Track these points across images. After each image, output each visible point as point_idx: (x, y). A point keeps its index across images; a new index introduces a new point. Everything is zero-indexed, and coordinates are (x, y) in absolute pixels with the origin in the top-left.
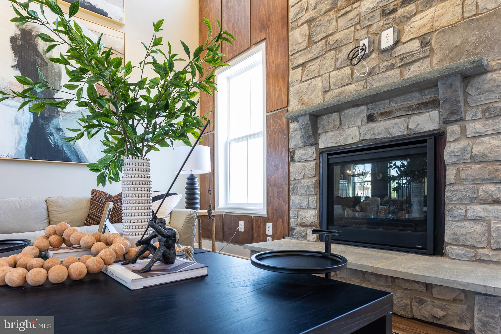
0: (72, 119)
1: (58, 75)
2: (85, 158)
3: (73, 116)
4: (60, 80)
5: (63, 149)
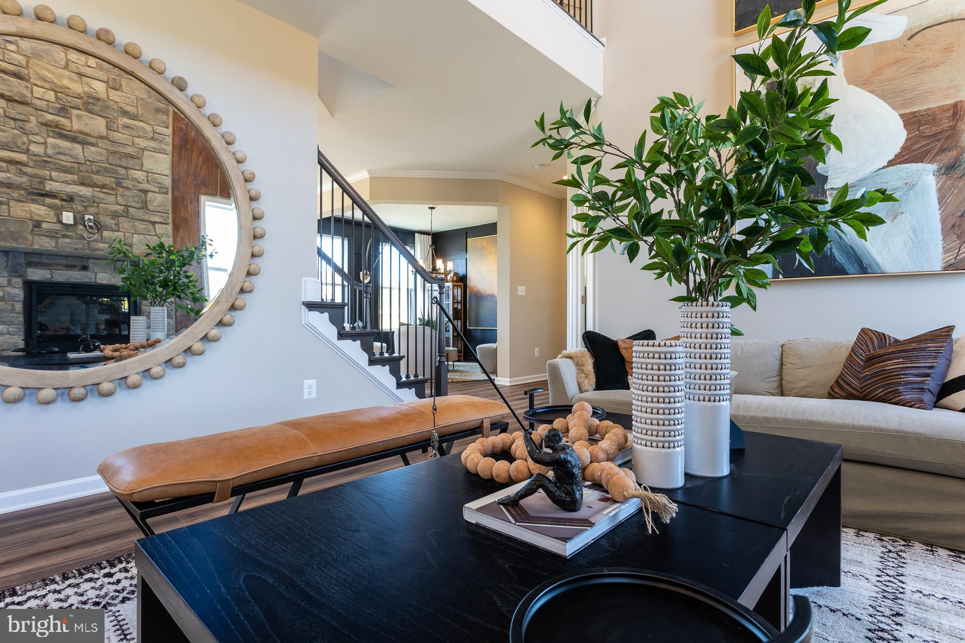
2: (877, 264)
5: (831, 255)
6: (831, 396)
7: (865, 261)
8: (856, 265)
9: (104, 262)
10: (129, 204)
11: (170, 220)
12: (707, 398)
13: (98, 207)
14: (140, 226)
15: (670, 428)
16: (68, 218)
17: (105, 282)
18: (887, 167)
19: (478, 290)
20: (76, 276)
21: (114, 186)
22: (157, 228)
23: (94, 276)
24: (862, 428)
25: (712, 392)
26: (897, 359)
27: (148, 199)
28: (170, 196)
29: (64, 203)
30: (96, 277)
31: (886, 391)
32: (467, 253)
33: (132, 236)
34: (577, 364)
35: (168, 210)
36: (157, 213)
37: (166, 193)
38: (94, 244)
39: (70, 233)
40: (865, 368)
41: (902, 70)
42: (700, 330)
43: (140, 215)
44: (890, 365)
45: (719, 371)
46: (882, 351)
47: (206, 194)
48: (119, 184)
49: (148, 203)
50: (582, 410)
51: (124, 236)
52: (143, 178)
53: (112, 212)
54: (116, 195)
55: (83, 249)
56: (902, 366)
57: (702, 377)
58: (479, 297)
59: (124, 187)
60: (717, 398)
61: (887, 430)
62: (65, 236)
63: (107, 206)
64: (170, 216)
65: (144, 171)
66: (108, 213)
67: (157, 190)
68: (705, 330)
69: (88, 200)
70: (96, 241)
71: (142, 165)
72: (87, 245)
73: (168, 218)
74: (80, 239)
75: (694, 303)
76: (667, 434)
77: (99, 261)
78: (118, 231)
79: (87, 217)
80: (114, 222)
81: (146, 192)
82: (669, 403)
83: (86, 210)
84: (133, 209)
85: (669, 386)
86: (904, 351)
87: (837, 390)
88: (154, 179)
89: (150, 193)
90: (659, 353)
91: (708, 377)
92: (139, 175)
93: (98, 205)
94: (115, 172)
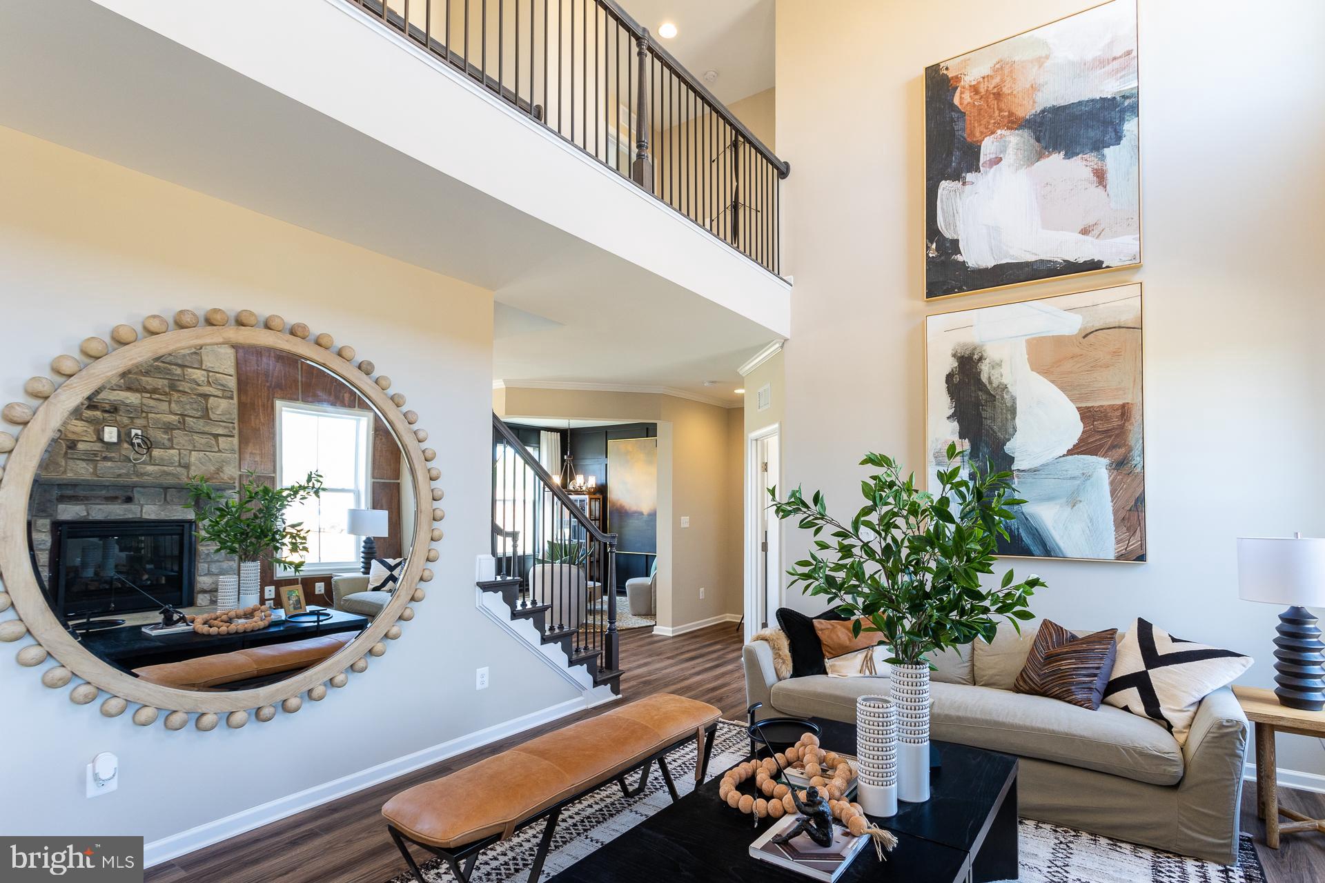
0: (1034, 480)
1: (1010, 410)
2: (1060, 549)
3: (1036, 474)
4: (1014, 418)
5: (1018, 534)
6: (1017, 690)
7: (1048, 544)
8: (1041, 547)
9: (152, 490)
10: (186, 413)
11: (236, 432)
12: (912, 741)
13: (147, 418)
14: (200, 440)
15: (887, 770)
16: (110, 434)
17: (153, 517)
18: (1067, 455)
19: (621, 505)
20: (117, 511)
21: (167, 390)
22: (220, 442)
23: (140, 509)
24: (1039, 730)
25: (916, 736)
26: (1071, 659)
27: (209, 406)
28: (235, 400)
29: (106, 415)
30: (141, 511)
31: (1061, 690)
32: (606, 457)
33: (190, 453)
34: (773, 648)
35: (234, 419)
36: (221, 423)
37: (232, 398)
38: (141, 468)
39: (113, 455)
40: (1044, 666)
41: (1078, 365)
42: (906, 687)
43: (200, 427)
44: (1065, 665)
45: (921, 719)
46: (1058, 650)
47: (283, 398)
48: (173, 387)
49: (210, 411)
50: (811, 744)
51: (180, 454)
52: (203, 379)
53: (164, 423)
54: (170, 402)
55: (127, 475)
56: (1074, 666)
57: (909, 724)
58: (623, 513)
59: (179, 391)
60: (920, 740)
61: (1058, 733)
62: (105, 459)
63: (158, 416)
64: (236, 425)
65: (204, 370)
66: (160, 426)
67: (219, 393)
68: (910, 687)
69: (135, 410)
70: (144, 463)
71: (201, 362)
72: (132, 469)
73: (234, 428)
74: (124, 461)
75: (902, 666)
76: (885, 775)
77: (146, 490)
78: (172, 448)
79: (134, 432)
80: (167, 437)
81: (206, 396)
82: (886, 751)
83: (132, 422)
84: (191, 419)
85: (886, 739)
86: (1075, 652)
87: (1021, 683)
88: (216, 380)
89: (212, 398)
90: (879, 713)
91: (913, 724)
92: (198, 375)
93: (147, 416)
94: (168, 371)
